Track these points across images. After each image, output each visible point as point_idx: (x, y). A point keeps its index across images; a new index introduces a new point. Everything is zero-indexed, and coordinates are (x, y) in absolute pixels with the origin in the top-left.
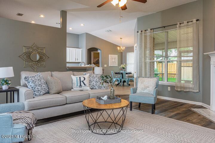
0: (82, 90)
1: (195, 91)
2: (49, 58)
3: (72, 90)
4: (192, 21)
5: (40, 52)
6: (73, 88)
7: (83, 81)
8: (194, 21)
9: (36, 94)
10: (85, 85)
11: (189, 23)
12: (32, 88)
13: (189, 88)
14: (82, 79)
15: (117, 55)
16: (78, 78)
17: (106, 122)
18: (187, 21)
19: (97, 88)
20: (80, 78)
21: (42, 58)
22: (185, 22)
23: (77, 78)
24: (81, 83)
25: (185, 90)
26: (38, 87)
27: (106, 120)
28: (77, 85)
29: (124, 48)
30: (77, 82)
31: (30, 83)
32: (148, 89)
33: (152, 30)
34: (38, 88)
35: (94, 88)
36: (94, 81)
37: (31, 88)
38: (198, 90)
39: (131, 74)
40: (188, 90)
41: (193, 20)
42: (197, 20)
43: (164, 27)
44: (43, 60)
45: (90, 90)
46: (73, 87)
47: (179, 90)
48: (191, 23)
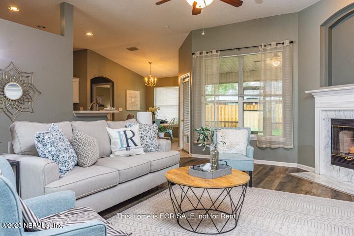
0: (130, 155)
1: (289, 147)
2: (41, 93)
3: (111, 155)
4: (283, 43)
5: (24, 81)
6: (111, 153)
7: (131, 139)
8: (287, 43)
9: (62, 168)
10: (136, 145)
11: (279, 46)
12: (53, 156)
13: (279, 143)
14: (130, 135)
15: (139, 92)
16: (122, 133)
17: (196, 209)
18: (276, 43)
19: (154, 150)
20: (125, 132)
21: (28, 94)
22: (273, 44)
23: (119, 132)
24: (129, 141)
25: (273, 146)
26: (64, 155)
27: (195, 206)
28: (122, 147)
29: (156, 79)
30: (121, 141)
31: (47, 147)
32: (237, 147)
33: (219, 52)
34: (63, 157)
35: (149, 149)
36: (147, 138)
37: (51, 158)
38: (292, 145)
39: (166, 122)
40: (277, 146)
41: (284, 41)
42: (291, 42)
43: (239, 49)
44: (29, 97)
45: (144, 153)
46: (113, 150)
47: (264, 146)
48: (281, 45)
